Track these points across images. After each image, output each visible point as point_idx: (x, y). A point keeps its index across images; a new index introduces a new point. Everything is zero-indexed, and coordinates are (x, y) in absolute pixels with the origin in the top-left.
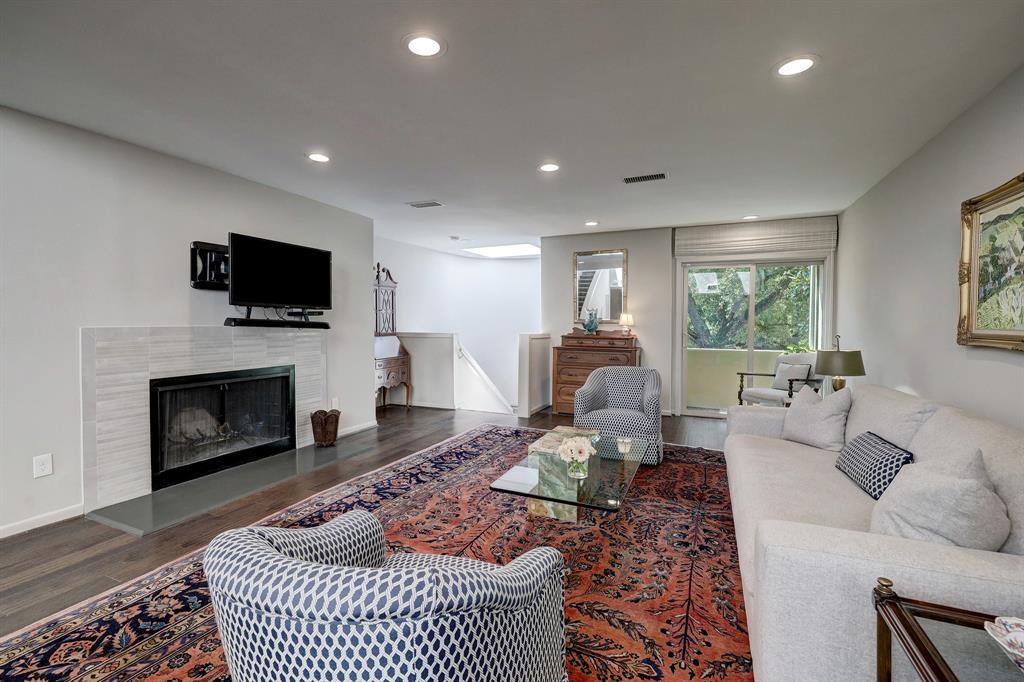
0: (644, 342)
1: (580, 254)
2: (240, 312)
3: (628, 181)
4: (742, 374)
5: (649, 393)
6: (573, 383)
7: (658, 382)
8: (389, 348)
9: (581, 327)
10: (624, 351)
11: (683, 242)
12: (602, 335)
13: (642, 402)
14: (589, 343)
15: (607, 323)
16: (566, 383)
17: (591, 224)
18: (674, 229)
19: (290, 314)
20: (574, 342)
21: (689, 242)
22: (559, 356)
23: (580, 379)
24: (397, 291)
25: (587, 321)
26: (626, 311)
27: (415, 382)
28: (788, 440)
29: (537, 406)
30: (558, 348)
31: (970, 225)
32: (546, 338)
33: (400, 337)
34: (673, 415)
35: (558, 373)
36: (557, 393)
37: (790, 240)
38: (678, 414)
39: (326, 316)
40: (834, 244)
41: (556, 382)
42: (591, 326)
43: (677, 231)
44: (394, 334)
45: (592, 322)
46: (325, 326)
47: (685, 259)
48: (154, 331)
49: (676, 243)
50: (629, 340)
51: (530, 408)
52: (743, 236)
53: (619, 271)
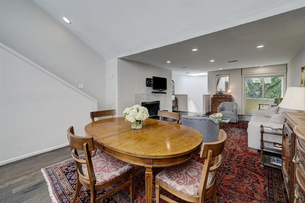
0: (234, 96)
1: (217, 75)
2: (153, 91)
3: (229, 62)
4: (260, 105)
5: (235, 107)
6: (216, 106)
7: (237, 105)
8: (173, 98)
9: (218, 93)
10: (229, 99)
11: (244, 72)
12: (223, 95)
13: (233, 110)
14: (220, 97)
15: (224, 92)
16: (214, 106)
17: (221, 69)
18: (242, 69)
19: (159, 91)
20: (216, 97)
21: (246, 72)
22: (213, 100)
23: (218, 105)
24: (175, 85)
25: (219, 91)
26: (229, 89)
27: (179, 106)
28: (265, 117)
29: (207, 112)
30: (212, 98)
31: (303, 72)
32: (209, 96)
33: (175, 95)
34: (242, 115)
35: (212, 104)
36: (212, 109)
37: (273, 71)
38: (243, 114)
39: (166, 91)
40: (286, 71)
41: (212, 106)
42: (221, 93)
43: (243, 69)
44: (174, 95)
45: (220, 92)
46: (166, 93)
47: (245, 76)
48: (142, 94)
49: (242, 72)
50: (230, 96)
51: (206, 112)
52: (260, 70)
53: (228, 77)
